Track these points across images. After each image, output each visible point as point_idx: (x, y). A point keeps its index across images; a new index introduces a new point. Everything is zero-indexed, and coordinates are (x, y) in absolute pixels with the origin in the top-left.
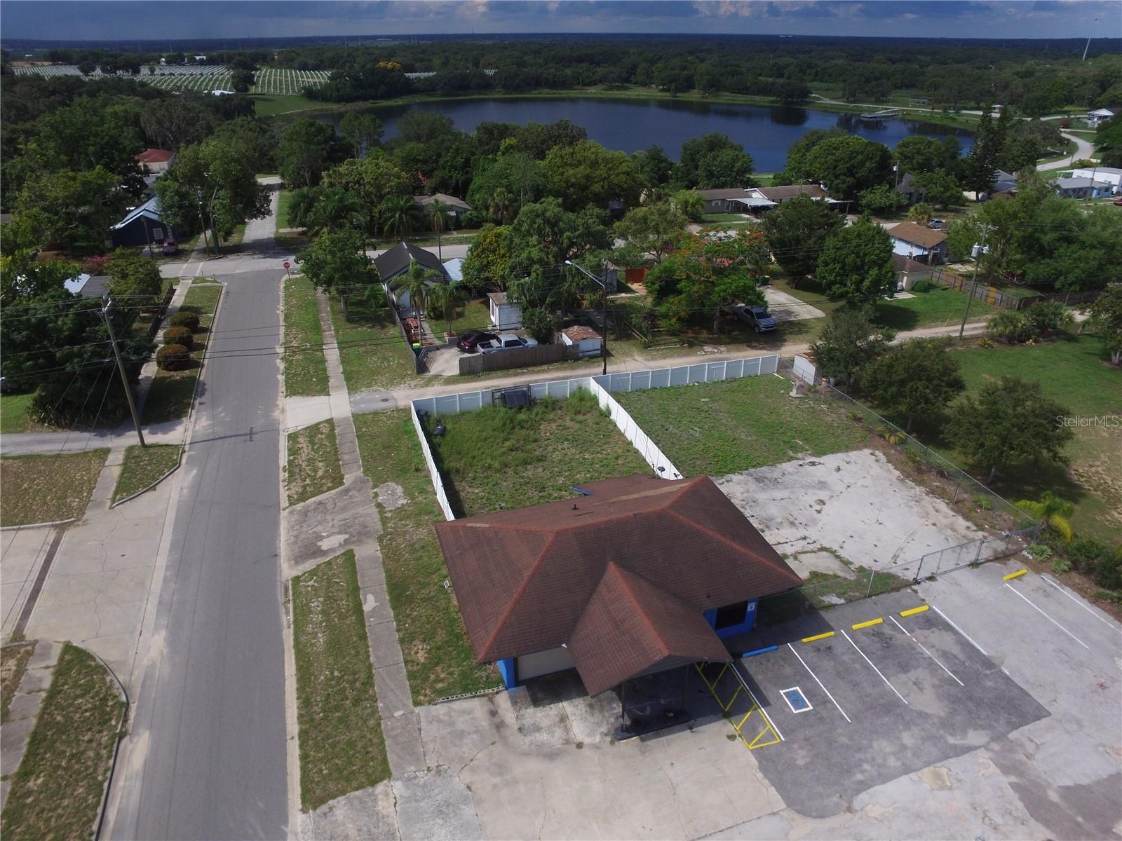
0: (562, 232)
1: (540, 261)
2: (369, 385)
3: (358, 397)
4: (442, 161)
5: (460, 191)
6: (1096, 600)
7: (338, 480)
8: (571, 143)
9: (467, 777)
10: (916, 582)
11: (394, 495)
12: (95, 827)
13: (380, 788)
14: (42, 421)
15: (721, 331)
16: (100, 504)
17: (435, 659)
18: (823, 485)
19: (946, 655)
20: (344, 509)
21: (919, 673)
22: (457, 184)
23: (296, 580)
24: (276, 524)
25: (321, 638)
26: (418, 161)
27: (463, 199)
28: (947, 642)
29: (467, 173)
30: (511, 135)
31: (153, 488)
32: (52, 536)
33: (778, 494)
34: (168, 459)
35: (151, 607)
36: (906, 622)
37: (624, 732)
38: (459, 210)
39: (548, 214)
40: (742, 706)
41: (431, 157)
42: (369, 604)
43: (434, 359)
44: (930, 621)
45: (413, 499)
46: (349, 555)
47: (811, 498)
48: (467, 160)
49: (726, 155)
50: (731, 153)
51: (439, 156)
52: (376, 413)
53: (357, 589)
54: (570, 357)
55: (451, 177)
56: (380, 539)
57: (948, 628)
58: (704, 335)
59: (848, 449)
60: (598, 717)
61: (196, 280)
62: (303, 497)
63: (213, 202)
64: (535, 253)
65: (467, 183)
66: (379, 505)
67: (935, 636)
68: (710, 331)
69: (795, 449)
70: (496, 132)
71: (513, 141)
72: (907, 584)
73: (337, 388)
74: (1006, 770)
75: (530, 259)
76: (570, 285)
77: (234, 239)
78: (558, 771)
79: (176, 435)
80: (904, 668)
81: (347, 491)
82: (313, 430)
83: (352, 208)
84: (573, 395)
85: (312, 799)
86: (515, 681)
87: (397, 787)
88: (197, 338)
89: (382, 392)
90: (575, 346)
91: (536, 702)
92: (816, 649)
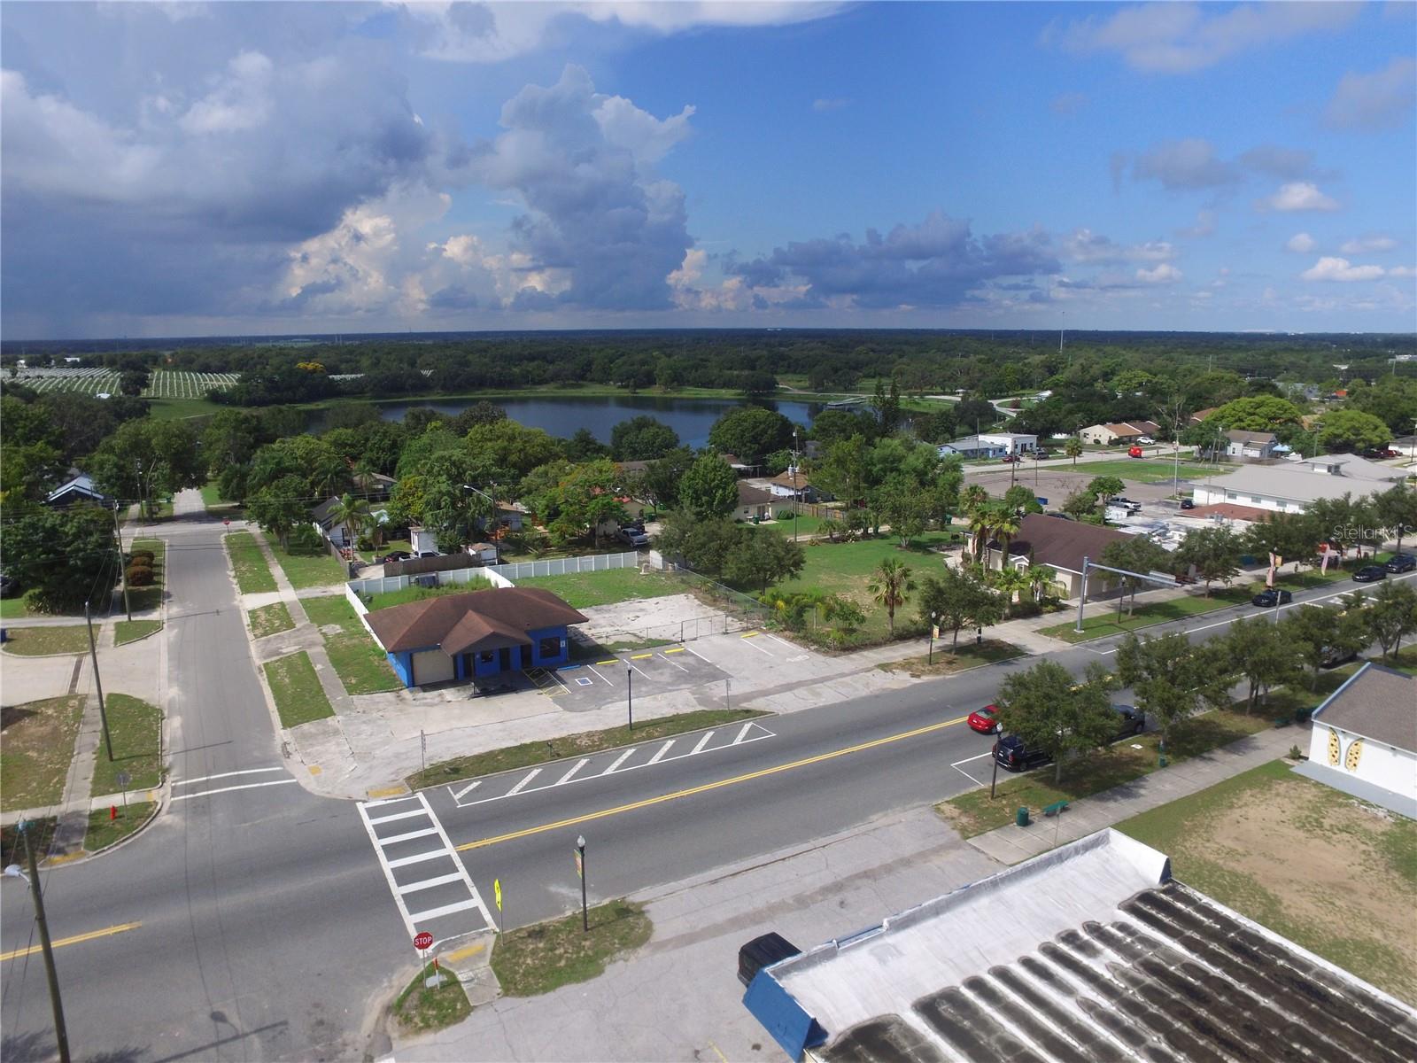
0: (465, 472)
1: (449, 493)
2: (310, 586)
3: (302, 591)
4: (369, 444)
5: (389, 469)
6: (792, 640)
7: (291, 625)
8: (491, 423)
9: (381, 713)
10: (683, 641)
11: (334, 629)
12: (159, 740)
13: (329, 719)
14: (39, 610)
16: (107, 646)
17: (361, 682)
18: (642, 610)
19: (684, 664)
20: (298, 637)
21: (667, 671)
22: (385, 464)
23: (266, 665)
24: (248, 647)
25: (287, 680)
26: (347, 445)
27: (392, 476)
28: (690, 660)
29: (394, 453)
30: (437, 419)
31: (146, 638)
32: (75, 659)
33: (607, 615)
34: (157, 627)
35: (164, 681)
36: (668, 656)
37: (476, 696)
38: (387, 484)
40: (552, 684)
41: (359, 442)
42: (318, 667)
43: (364, 571)
44: (685, 654)
45: (348, 629)
46: (303, 655)
47: (631, 616)
48: (395, 442)
50: (653, 430)
51: (367, 440)
52: (317, 598)
53: (310, 663)
54: (476, 562)
55: (378, 459)
56: (324, 646)
57: (693, 655)
58: (589, 550)
59: (669, 595)
60: (462, 692)
61: (136, 539)
62: (266, 634)
64: (444, 487)
65: (394, 462)
66: (324, 635)
67: (682, 659)
68: (593, 547)
69: (630, 596)
70: (423, 418)
71: (439, 423)
72: (678, 642)
73: (284, 588)
74: (693, 694)
75: (440, 492)
76: (474, 512)
78: (435, 709)
79: (154, 616)
80: (655, 669)
81: (298, 630)
82: (268, 609)
84: (471, 580)
85: (286, 724)
86: (413, 683)
87: (340, 718)
88: (155, 570)
89: (323, 589)
90: (478, 555)
91: (425, 691)
92: (605, 666)
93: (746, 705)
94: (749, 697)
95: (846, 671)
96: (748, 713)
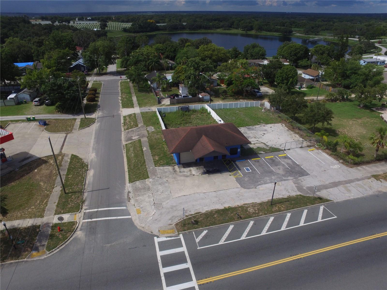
0: (200, 66)
1: (193, 74)
2: (145, 106)
3: (142, 109)
4: (167, 50)
5: (173, 59)
6: (330, 155)
7: (137, 126)
8: (207, 44)
9: (167, 179)
10: (285, 150)
11: (152, 129)
13: (147, 180)
14: (59, 111)
15: (246, 96)
16: (76, 129)
17: (160, 159)
18: (266, 130)
19: (288, 164)
20: (138, 131)
21: (281, 167)
22: (172, 57)
23: (126, 145)
24: (121, 134)
25: (133, 155)
26: (160, 49)
27: (174, 61)
28: (289, 161)
29: (175, 53)
30: (189, 42)
31: (89, 127)
32: (65, 135)
33: (253, 132)
34: (93, 121)
35: (91, 149)
36: (280, 157)
37: (204, 173)
38: (172, 64)
39: (196, 61)
40: (234, 170)
41: (164, 48)
42: (145, 149)
43: (163, 101)
44: (286, 157)
45: (156, 129)
46: (140, 141)
47: (262, 133)
48: (175, 50)
49: (256, 50)
50: (258, 49)
51: (167, 48)
52: (147, 112)
53: (142, 146)
54: (201, 101)
55: (170, 55)
56: (147, 137)
57: (290, 159)
58: (241, 97)
59: (275, 123)
60: (199, 170)
61: (94, 81)
62: (128, 129)
63: (99, 59)
64: (192, 72)
65: (175, 56)
66: (148, 131)
67: (286, 160)
68: (243, 96)
69: (260, 122)
70: (184, 41)
71: (189, 44)
72: (282, 150)
73: (136, 106)
74: (295, 184)
75: (190, 73)
76: (202, 81)
77: (104, 71)
78: (188, 179)
79: (93, 116)
80: (276, 165)
81: (139, 128)
82: (130, 116)
83: (141, 61)
84: (201, 109)
85: (131, 181)
86: (179, 163)
87: (151, 180)
88: (97, 95)
89: (149, 108)
90: (203, 98)
91: (184, 167)
92: (255, 161)
93: (319, 194)
94: (320, 188)
95: (359, 178)
96: (321, 200)
